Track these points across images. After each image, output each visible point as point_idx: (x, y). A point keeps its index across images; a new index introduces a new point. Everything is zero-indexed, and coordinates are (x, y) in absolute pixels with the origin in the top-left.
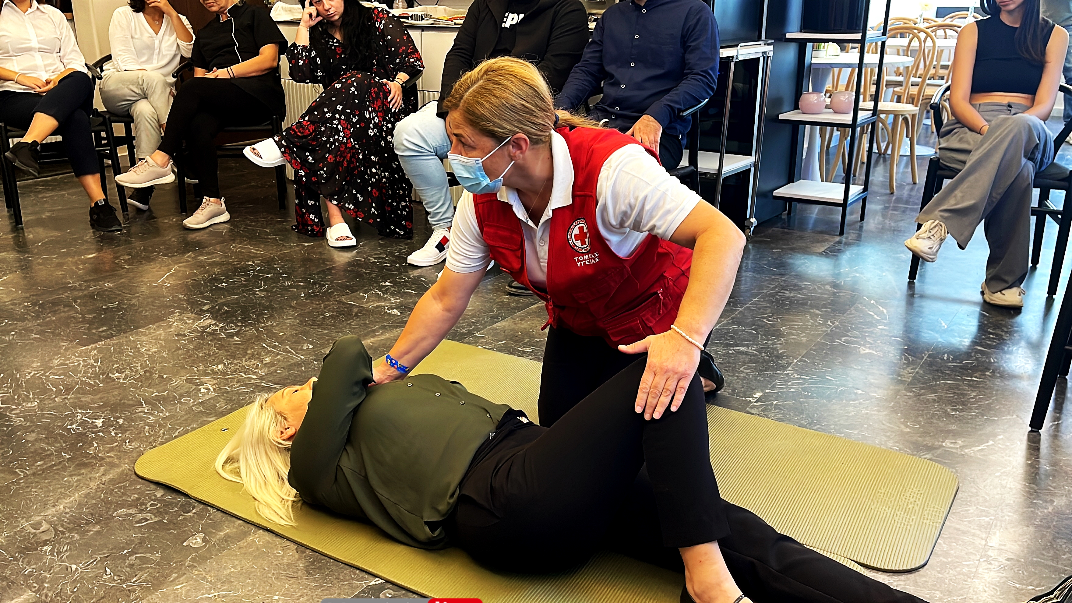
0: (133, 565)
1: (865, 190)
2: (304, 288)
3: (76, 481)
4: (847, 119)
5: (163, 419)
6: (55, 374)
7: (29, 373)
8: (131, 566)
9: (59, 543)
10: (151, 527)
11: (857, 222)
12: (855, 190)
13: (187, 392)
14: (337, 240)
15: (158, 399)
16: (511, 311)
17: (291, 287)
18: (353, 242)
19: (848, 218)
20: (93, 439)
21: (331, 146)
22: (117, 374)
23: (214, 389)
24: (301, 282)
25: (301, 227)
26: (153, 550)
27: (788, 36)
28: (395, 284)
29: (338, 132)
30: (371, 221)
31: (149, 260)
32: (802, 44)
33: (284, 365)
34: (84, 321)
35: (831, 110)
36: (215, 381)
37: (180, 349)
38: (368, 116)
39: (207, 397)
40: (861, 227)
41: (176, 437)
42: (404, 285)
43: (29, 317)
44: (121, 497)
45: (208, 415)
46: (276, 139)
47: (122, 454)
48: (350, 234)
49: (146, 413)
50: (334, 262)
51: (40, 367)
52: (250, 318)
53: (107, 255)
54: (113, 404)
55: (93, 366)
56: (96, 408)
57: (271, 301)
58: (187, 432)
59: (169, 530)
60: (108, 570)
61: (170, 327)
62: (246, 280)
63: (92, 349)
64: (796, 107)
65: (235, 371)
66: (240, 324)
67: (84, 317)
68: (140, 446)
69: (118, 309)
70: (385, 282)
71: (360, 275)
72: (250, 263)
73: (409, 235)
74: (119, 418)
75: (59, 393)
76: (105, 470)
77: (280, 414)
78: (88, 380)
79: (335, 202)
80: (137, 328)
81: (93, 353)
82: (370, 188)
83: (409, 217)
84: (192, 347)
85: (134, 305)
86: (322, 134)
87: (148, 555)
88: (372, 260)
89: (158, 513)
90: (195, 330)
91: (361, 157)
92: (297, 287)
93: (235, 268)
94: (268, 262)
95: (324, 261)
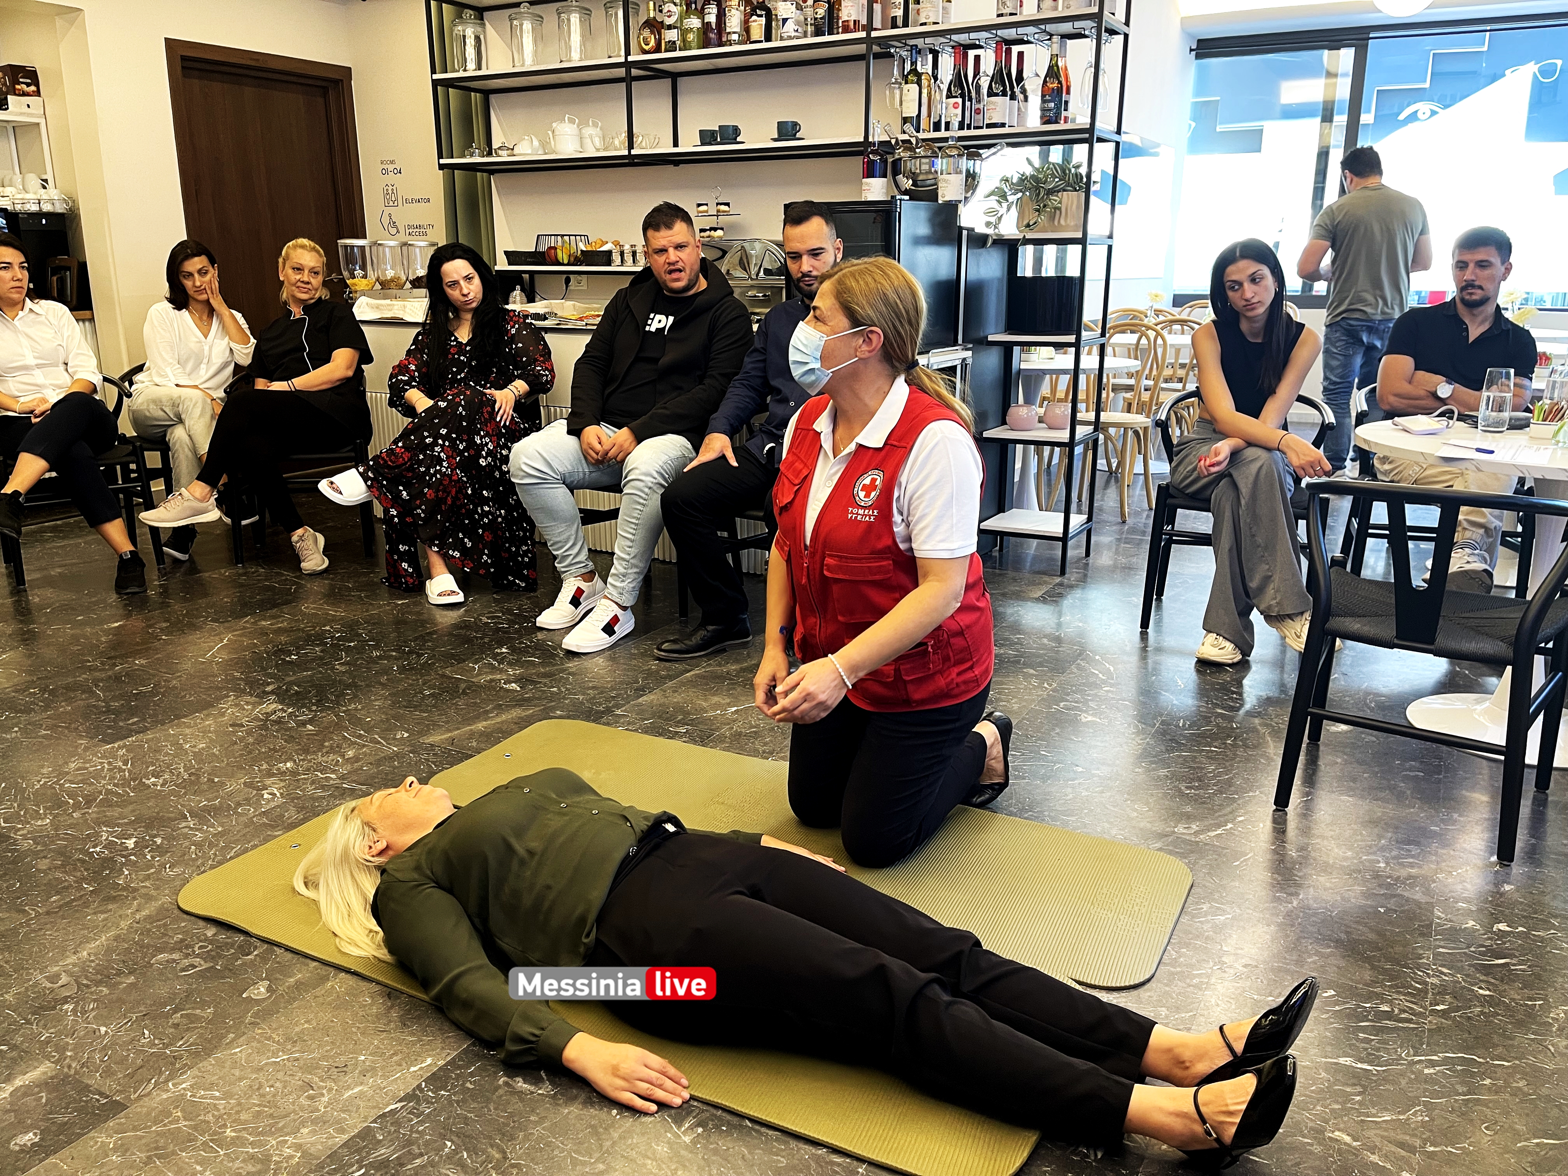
0: (178, 1025)
1: (1090, 519)
2: (396, 658)
3: (103, 920)
4: (1064, 436)
5: (214, 835)
6: (72, 782)
7: (39, 781)
8: (176, 1025)
9: (83, 999)
10: (202, 974)
11: (1082, 559)
12: (1077, 520)
13: (246, 799)
14: (439, 595)
15: (207, 810)
16: (660, 681)
17: (380, 658)
18: (460, 598)
19: (1070, 553)
20: (123, 865)
21: (431, 479)
22: (153, 779)
23: (281, 794)
24: (393, 651)
25: (392, 580)
26: (203, 1005)
27: (991, 338)
28: (513, 650)
29: (440, 461)
30: (482, 572)
31: (193, 627)
32: (1008, 348)
33: (372, 759)
34: (109, 711)
35: (1044, 425)
36: (282, 784)
37: (236, 743)
38: (479, 442)
39: (272, 805)
40: (1087, 564)
41: (231, 858)
42: (525, 651)
43: (37, 708)
44: (159, 938)
45: (273, 827)
46: (361, 469)
47: (160, 881)
48: (456, 588)
49: (191, 829)
50: (436, 625)
51: (51, 772)
52: (328, 700)
53: (137, 623)
54: (149, 819)
55: (121, 770)
56: (126, 824)
57: (355, 677)
58: (246, 851)
59: (223, 978)
60: (146, 1032)
61: (223, 715)
62: (322, 651)
63: (120, 747)
64: (1004, 423)
65: (308, 770)
66: (314, 708)
67: (108, 706)
68: (184, 872)
69: (153, 693)
70: (502, 647)
71: (469, 641)
72: (328, 628)
73: (532, 586)
74: (155, 836)
75: (77, 806)
76: (139, 905)
77: (367, 824)
78: (115, 789)
79: (436, 549)
80: (178, 717)
81: (121, 752)
82: (480, 531)
83: (532, 565)
84: (251, 740)
85: (174, 688)
86: (420, 463)
87: (198, 1012)
88: (484, 619)
89: (207, 957)
90: (257, 719)
91: (469, 492)
92: (389, 658)
93: (307, 635)
94: (350, 626)
95: (423, 623)
